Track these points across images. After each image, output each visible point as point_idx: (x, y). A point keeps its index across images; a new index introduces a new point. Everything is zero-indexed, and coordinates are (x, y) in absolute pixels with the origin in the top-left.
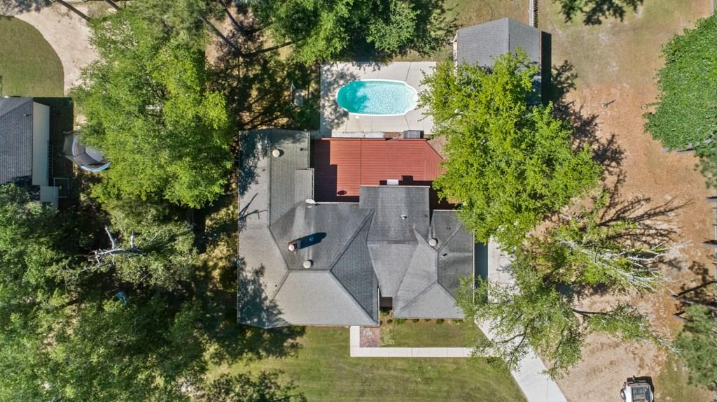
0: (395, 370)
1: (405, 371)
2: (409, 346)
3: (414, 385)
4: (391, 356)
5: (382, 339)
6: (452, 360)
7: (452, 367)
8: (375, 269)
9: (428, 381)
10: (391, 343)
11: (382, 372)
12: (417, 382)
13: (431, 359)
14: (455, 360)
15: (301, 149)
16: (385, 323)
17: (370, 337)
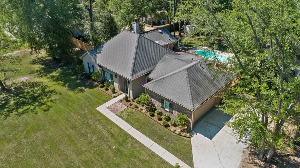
0: (108, 131)
1: (113, 135)
2: (132, 125)
4: (116, 123)
5: (122, 112)
6: (150, 153)
7: (144, 156)
9: (118, 152)
10: (124, 117)
11: (100, 127)
12: (110, 148)
13: (137, 142)
14: (153, 155)
15: (169, 40)
16: (133, 106)
17: (117, 107)
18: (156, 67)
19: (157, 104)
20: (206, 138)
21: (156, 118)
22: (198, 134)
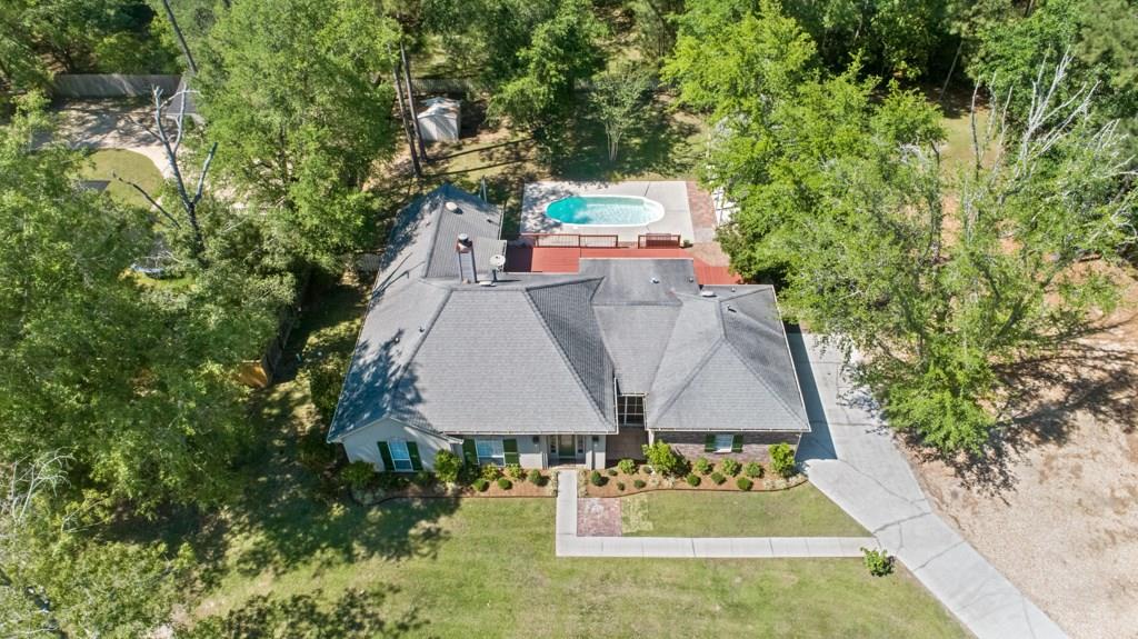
0: (659, 585)
1: (682, 587)
2: (685, 536)
3: (707, 620)
5: (625, 519)
6: (787, 565)
8: (607, 345)
9: (737, 611)
10: (645, 528)
11: (629, 590)
12: (712, 615)
13: (740, 562)
14: (794, 565)
15: (489, 221)
16: (630, 487)
17: (599, 516)
18: (612, 357)
19: (691, 452)
20: (826, 460)
21: (708, 481)
22: (807, 462)
